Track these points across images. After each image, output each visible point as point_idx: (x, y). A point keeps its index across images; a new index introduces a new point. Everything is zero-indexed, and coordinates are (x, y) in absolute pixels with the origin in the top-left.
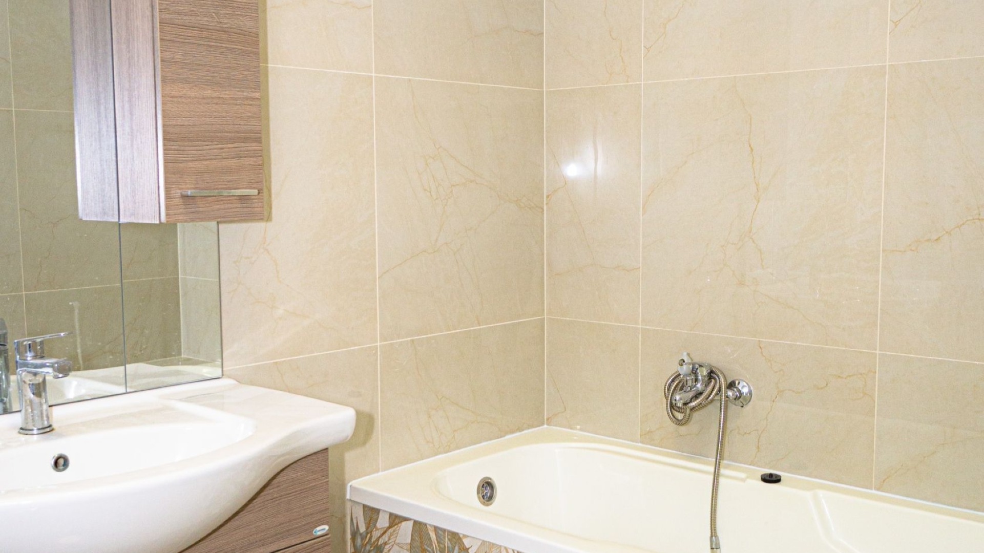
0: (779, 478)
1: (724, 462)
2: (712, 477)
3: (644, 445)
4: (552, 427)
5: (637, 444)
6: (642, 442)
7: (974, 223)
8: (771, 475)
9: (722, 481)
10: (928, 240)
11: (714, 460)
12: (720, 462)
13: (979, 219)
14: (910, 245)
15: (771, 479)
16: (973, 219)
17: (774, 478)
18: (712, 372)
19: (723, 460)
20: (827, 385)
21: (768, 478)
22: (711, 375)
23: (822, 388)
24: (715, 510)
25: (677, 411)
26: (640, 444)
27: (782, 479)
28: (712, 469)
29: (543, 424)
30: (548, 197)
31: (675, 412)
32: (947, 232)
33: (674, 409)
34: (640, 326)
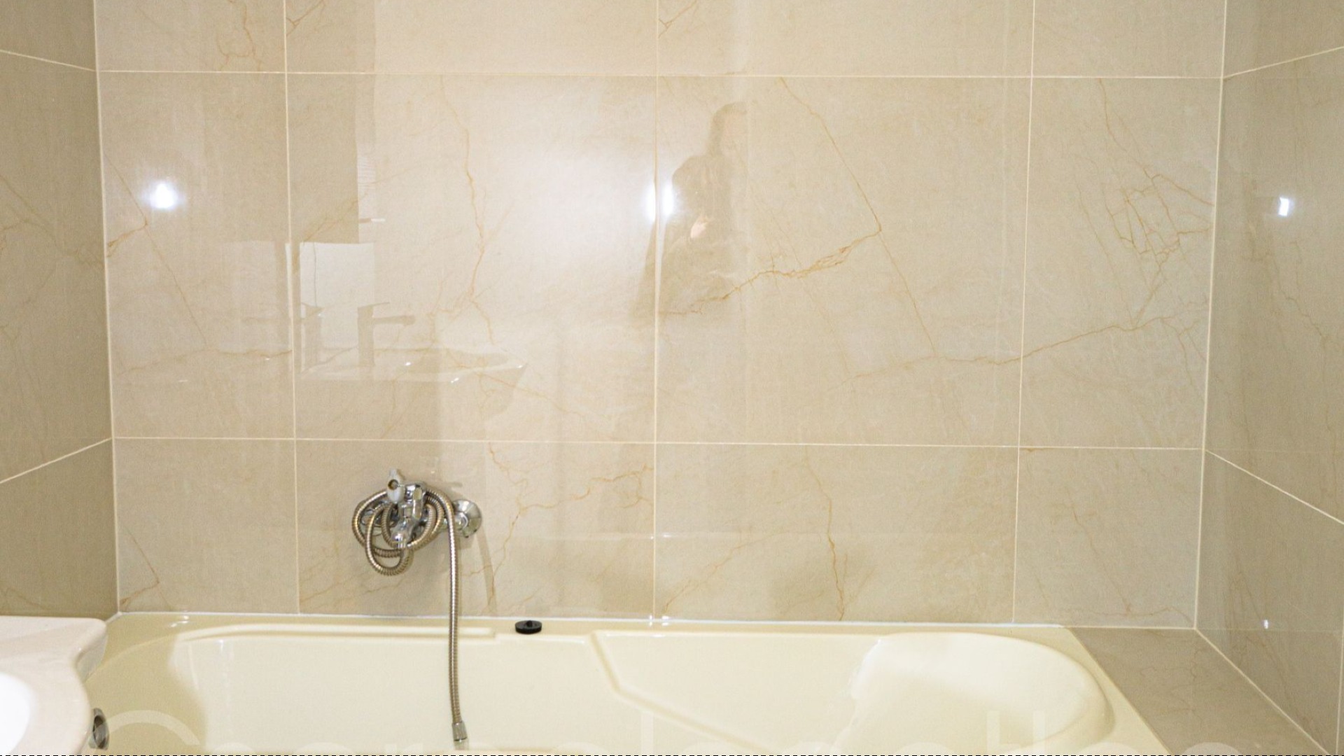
0: (538, 627)
1: (462, 618)
2: (446, 642)
3: (305, 615)
4: (131, 613)
5: (295, 615)
6: (303, 611)
7: (768, 276)
8: (529, 623)
9: (461, 643)
10: (714, 299)
11: (447, 617)
12: (456, 618)
13: (773, 272)
14: (692, 305)
15: (529, 628)
16: (767, 272)
17: (534, 627)
18: (428, 494)
19: (461, 615)
20: (589, 492)
21: (526, 627)
22: (429, 498)
23: (582, 498)
24: (456, 686)
25: (382, 556)
26: (300, 615)
27: (543, 627)
28: (446, 630)
29: (115, 611)
30: (110, 245)
31: (381, 558)
32: (736, 288)
33: (379, 555)
34: (294, 439)
